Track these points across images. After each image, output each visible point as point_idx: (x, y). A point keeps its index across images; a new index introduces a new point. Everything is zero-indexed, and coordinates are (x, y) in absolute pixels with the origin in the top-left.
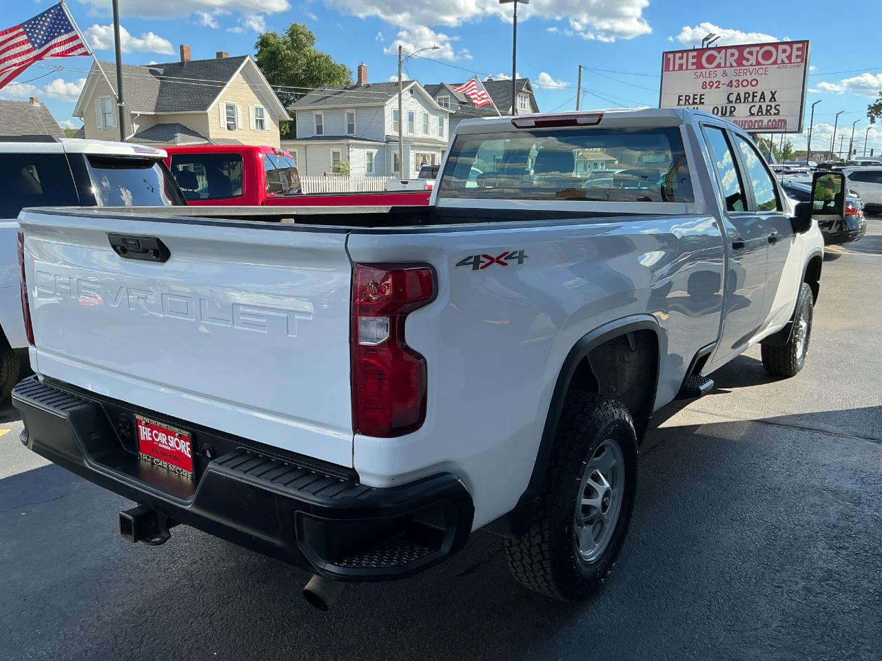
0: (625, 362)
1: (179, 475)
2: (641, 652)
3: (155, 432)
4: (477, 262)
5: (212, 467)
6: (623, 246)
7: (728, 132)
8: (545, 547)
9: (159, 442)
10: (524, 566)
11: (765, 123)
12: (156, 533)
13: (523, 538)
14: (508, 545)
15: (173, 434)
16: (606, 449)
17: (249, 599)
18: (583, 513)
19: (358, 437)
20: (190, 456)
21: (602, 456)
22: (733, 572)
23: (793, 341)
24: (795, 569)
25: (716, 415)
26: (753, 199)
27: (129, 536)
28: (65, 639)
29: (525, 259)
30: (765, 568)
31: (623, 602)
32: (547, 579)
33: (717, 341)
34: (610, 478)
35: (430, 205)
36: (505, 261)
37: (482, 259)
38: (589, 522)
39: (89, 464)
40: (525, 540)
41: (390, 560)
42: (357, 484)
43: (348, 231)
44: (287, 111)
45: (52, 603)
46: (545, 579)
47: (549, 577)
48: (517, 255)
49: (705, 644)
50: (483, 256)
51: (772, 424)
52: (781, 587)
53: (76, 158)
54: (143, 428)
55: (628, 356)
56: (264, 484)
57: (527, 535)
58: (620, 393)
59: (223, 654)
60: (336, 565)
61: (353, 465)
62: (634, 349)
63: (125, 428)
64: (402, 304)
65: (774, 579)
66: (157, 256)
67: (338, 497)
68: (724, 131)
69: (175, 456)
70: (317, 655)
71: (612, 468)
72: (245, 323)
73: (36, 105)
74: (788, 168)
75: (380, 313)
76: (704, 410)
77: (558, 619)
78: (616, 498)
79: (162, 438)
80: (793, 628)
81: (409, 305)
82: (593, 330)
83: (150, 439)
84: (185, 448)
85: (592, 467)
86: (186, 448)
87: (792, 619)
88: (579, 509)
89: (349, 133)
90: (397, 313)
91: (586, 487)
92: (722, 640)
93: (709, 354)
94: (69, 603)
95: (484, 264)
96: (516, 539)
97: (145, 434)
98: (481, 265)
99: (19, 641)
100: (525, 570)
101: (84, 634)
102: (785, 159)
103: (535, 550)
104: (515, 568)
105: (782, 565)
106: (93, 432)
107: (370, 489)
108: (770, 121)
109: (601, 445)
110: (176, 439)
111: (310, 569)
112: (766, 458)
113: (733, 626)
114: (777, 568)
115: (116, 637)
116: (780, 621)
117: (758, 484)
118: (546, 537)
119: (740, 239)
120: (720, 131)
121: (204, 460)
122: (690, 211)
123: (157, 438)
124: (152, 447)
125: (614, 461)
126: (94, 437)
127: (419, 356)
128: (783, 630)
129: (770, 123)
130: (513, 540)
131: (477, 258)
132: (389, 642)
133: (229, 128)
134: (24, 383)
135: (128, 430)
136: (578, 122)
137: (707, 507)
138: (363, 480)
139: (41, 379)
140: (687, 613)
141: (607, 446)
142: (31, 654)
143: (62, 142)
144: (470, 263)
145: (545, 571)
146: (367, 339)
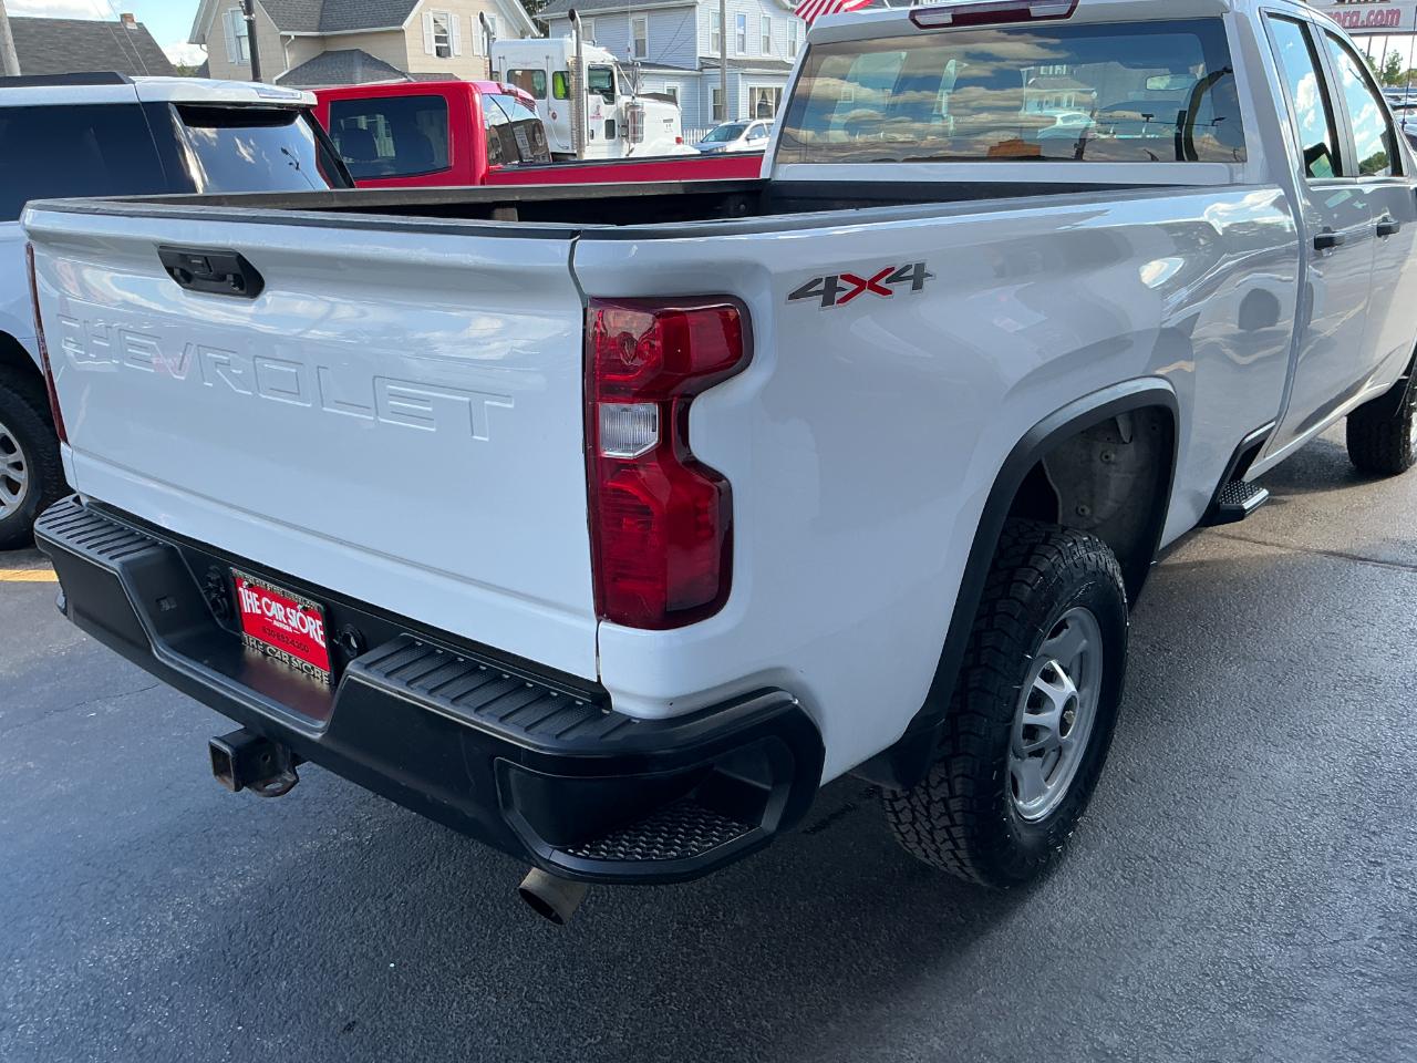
0: (1109, 463)
1: (308, 676)
2: (1126, 979)
3: (265, 600)
4: (833, 289)
5: (353, 669)
6: (1111, 249)
7: (1310, 27)
8: (955, 805)
9: (273, 618)
10: (918, 833)
11: (1363, 17)
12: (275, 772)
13: (916, 788)
14: (890, 797)
15: (293, 606)
16: (1069, 625)
17: (451, 867)
18: (1024, 737)
19: (608, 627)
20: (324, 645)
21: (1061, 635)
22: (1294, 834)
23: (1405, 415)
24: (1407, 831)
25: (1265, 544)
26: (1352, 155)
27: (226, 778)
28: (148, 934)
29: (927, 282)
30: (1351, 827)
31: (1093, 887)
32: (960, 856)
33: (1276, 419)
34: (1075, 671)
35: (762, 177)
36: (888, 286)
37: (841, 283)
38: (1038, 753)
39: (160, 651)
40: (919, 791)
41: (668, 845)
42: (605, 711)
43: (574, 234)
44: (535, 21)
45: (130, 871)
46: (956, 857)
47: (962, 854)
48: (911, 272)
49: (1241, 968)
50: (843, 277)
51: (1365, 560)
52: (1380, 864)
53: (157, 110)
54: (246, 591)
55: (1116, 453)
56: (439, 705)
57: (923, 784)
58: (1098, 518)
59: (405, 966)
60: (570, 853)
61: (599, 677)
62: (1127, 441)
63: (218, 591)
64: (682, 379)
65: (1368, 850)
66: (242, 289)
67: (570, 737)
68: (1303, 25)
69: (299, 643)
70: (562, 970)
71: (1081, 654)
72: (397, 413)
73: (130, 26)
74: (1398, 99)
75: (641, 396)
76: (1243, 536)
77: (978, 916)
78: (1086, 706)
79: (276, 610)
80: (1402, 942)
81: (698, 380)
82: (1053, 413)
83: (259, 612)
84: (314, 629)
85: (1045, 655)
86: (316, 630)
87: (1400, 924)
88: (1018, 732)
89: (637, 56)
90: (673, 396)
91: (1032, 693)
92: (1272, 959)
93: (1263, 442)
94: (158, 871)
95: (846, 293)
96: (903, 790)
97: (249, 602)
98: (839, 295)
99: (73, 935)
100: (919, 838)
101: (179, 926)
102: (1390, 83)
103: (937, 809)
104: (902, 834)
105: (1382, 821)
106: (165, 598)
107: (627, 721)
108: (1372, 13)
109: (1062, 617)
110: (300, 614)
111: (525, 858)
112: (1355, 622)
113: (1292, 935)
114: (1373, 828)
115: (230, 933)
116: (1380, 928)
117: (1340, 671)
118: (958, 788)
119: (1327, 230)
120: (1296, 26)
121: (348, 652)
122: (1239, 178)
123: (269, 610)
124: (263, 626)
125: (1085, 641)
126: (166, 605)
127: (718, 477)
128: (1383, 945)
129: (1372, 17)
130: (898, 790)
131: (831, 281)
132: (685, 950)
133: (438, 54)
134: (57, 509)
135: (223, 595)
136: (1033, 14)
137: (1247, 713)
138: (618, 703)
139: (84, 501)
140: (1210, 909)
141: (1070, 618)
142: (92, 961)
143: (134, 83)
144: (817, 293)
145: (955, 844)
146: (616, 445)
